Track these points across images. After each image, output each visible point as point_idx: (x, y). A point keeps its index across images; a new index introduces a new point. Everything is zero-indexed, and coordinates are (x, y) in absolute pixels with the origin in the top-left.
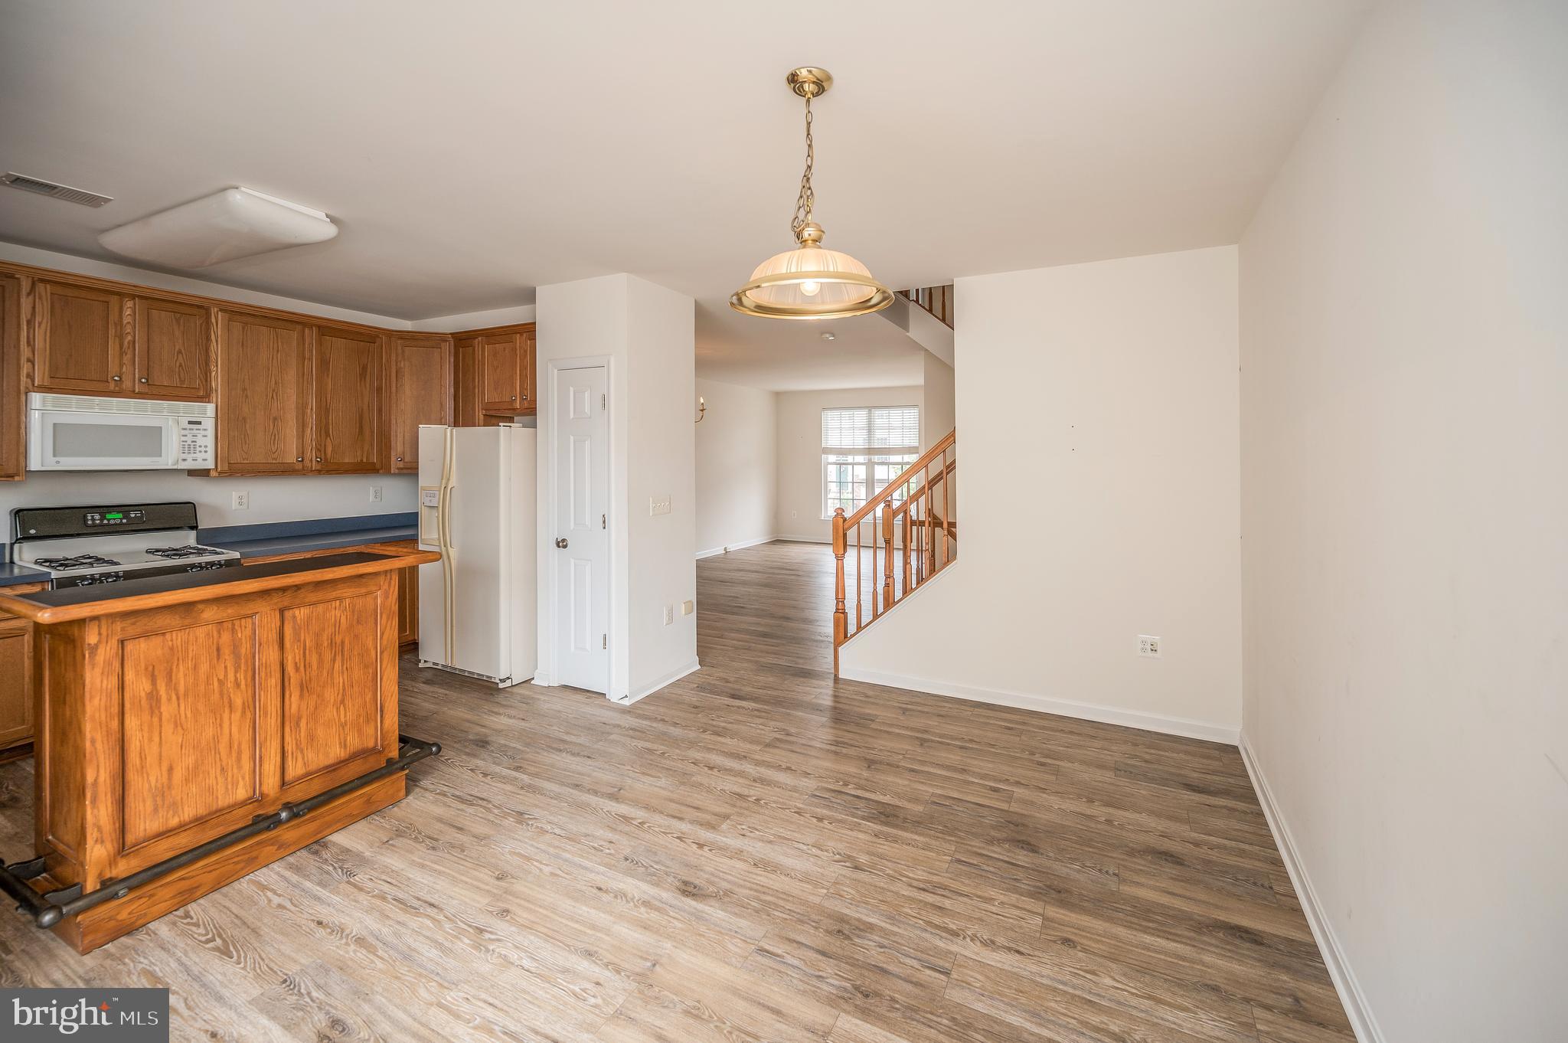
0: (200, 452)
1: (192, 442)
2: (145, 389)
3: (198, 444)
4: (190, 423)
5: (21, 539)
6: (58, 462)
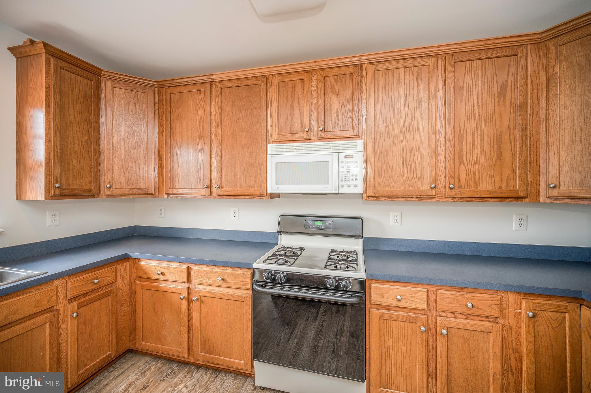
0: (353, 180)
2: (322, 135)
4: (346, 157)
5: (279, 233)
6: (278, 188)
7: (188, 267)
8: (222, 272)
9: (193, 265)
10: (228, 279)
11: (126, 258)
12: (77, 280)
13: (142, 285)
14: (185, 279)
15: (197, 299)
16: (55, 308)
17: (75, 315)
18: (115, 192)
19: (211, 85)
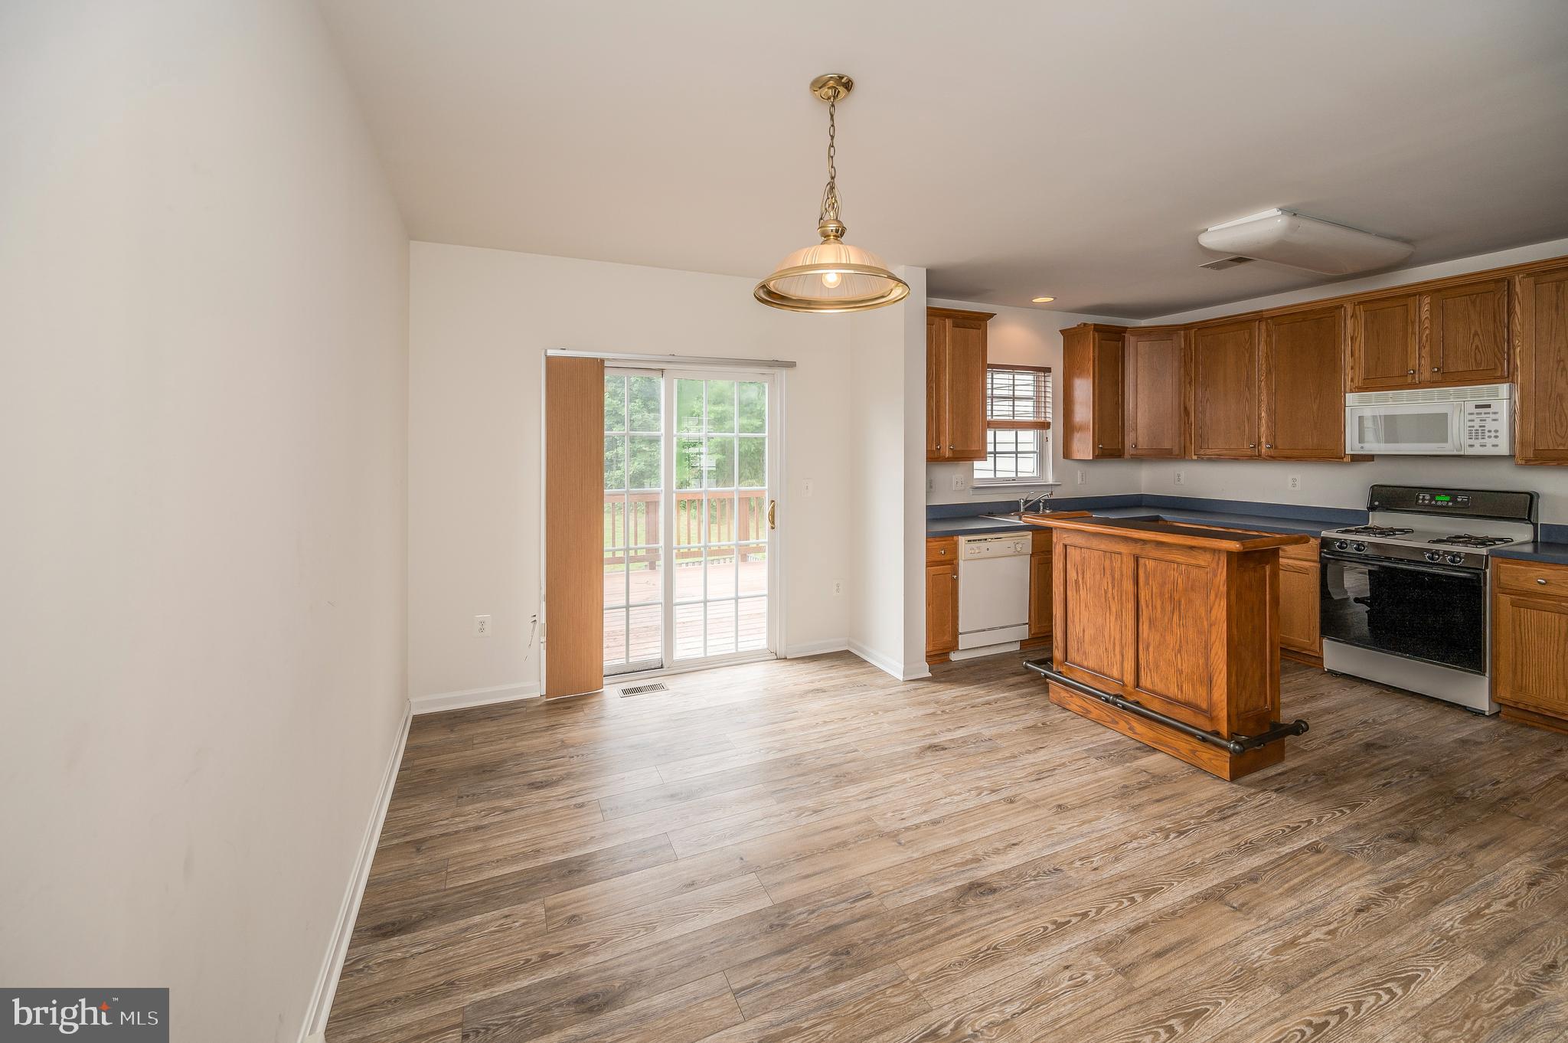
0: (1490, 437)
1: (1481, 427)
2: (1438, 377)
3: (1487, 429)
4: (1477, 407)
5: (1371, 509)
6: (1363, 447)
18: (1137, 453)
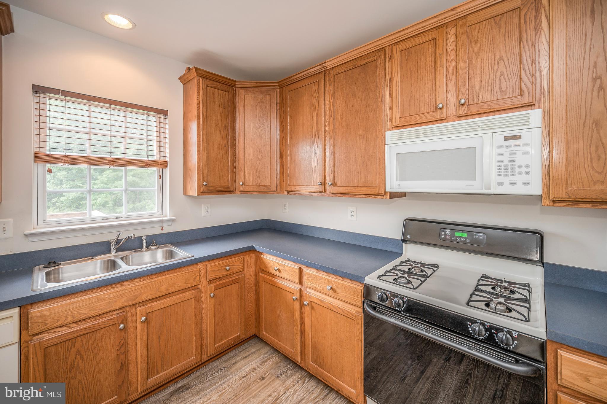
1: (510, 161)
2: (465, 110)
3: (517, 164)
4: (507, 138)
5: (404, 241)
6: (399, 185)
7: (300, 268)
8: (331, 280)
9: (305, 267)
10: (338, 290)
11: (251, 250)
12: (214, 266)
13: (264, 278)
14: (297, 280)
15: (308, 304)
16: (199, 286)
17: (212, 295)
18: (246, 189)
19: (325, 74)
